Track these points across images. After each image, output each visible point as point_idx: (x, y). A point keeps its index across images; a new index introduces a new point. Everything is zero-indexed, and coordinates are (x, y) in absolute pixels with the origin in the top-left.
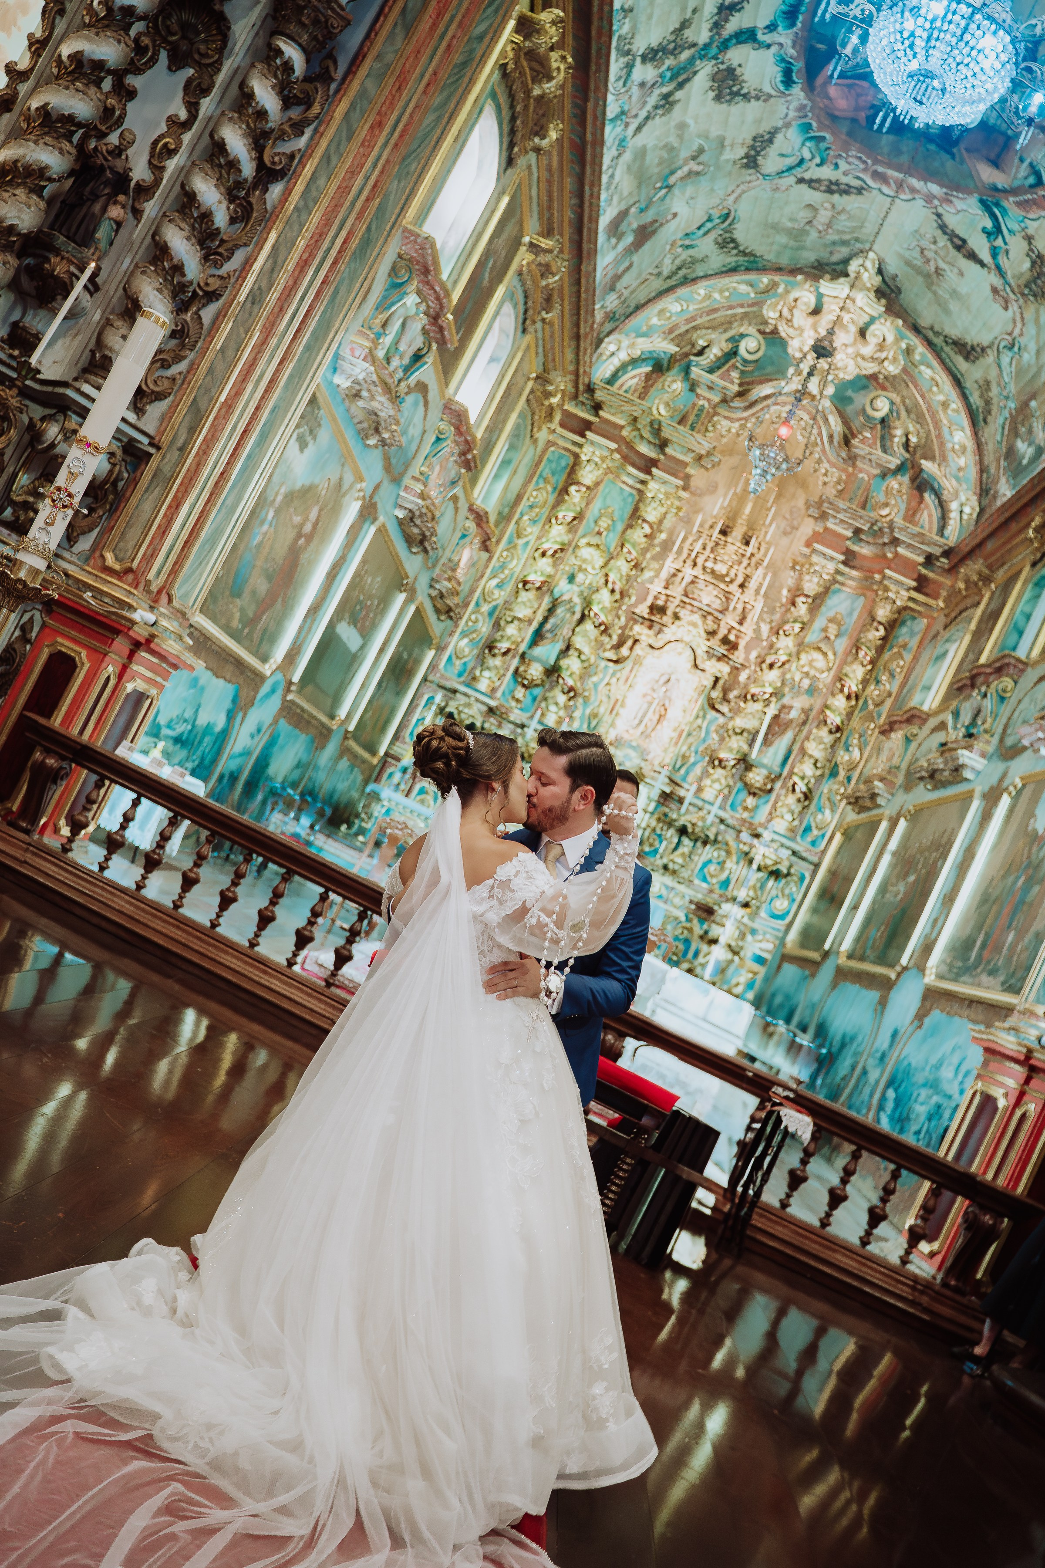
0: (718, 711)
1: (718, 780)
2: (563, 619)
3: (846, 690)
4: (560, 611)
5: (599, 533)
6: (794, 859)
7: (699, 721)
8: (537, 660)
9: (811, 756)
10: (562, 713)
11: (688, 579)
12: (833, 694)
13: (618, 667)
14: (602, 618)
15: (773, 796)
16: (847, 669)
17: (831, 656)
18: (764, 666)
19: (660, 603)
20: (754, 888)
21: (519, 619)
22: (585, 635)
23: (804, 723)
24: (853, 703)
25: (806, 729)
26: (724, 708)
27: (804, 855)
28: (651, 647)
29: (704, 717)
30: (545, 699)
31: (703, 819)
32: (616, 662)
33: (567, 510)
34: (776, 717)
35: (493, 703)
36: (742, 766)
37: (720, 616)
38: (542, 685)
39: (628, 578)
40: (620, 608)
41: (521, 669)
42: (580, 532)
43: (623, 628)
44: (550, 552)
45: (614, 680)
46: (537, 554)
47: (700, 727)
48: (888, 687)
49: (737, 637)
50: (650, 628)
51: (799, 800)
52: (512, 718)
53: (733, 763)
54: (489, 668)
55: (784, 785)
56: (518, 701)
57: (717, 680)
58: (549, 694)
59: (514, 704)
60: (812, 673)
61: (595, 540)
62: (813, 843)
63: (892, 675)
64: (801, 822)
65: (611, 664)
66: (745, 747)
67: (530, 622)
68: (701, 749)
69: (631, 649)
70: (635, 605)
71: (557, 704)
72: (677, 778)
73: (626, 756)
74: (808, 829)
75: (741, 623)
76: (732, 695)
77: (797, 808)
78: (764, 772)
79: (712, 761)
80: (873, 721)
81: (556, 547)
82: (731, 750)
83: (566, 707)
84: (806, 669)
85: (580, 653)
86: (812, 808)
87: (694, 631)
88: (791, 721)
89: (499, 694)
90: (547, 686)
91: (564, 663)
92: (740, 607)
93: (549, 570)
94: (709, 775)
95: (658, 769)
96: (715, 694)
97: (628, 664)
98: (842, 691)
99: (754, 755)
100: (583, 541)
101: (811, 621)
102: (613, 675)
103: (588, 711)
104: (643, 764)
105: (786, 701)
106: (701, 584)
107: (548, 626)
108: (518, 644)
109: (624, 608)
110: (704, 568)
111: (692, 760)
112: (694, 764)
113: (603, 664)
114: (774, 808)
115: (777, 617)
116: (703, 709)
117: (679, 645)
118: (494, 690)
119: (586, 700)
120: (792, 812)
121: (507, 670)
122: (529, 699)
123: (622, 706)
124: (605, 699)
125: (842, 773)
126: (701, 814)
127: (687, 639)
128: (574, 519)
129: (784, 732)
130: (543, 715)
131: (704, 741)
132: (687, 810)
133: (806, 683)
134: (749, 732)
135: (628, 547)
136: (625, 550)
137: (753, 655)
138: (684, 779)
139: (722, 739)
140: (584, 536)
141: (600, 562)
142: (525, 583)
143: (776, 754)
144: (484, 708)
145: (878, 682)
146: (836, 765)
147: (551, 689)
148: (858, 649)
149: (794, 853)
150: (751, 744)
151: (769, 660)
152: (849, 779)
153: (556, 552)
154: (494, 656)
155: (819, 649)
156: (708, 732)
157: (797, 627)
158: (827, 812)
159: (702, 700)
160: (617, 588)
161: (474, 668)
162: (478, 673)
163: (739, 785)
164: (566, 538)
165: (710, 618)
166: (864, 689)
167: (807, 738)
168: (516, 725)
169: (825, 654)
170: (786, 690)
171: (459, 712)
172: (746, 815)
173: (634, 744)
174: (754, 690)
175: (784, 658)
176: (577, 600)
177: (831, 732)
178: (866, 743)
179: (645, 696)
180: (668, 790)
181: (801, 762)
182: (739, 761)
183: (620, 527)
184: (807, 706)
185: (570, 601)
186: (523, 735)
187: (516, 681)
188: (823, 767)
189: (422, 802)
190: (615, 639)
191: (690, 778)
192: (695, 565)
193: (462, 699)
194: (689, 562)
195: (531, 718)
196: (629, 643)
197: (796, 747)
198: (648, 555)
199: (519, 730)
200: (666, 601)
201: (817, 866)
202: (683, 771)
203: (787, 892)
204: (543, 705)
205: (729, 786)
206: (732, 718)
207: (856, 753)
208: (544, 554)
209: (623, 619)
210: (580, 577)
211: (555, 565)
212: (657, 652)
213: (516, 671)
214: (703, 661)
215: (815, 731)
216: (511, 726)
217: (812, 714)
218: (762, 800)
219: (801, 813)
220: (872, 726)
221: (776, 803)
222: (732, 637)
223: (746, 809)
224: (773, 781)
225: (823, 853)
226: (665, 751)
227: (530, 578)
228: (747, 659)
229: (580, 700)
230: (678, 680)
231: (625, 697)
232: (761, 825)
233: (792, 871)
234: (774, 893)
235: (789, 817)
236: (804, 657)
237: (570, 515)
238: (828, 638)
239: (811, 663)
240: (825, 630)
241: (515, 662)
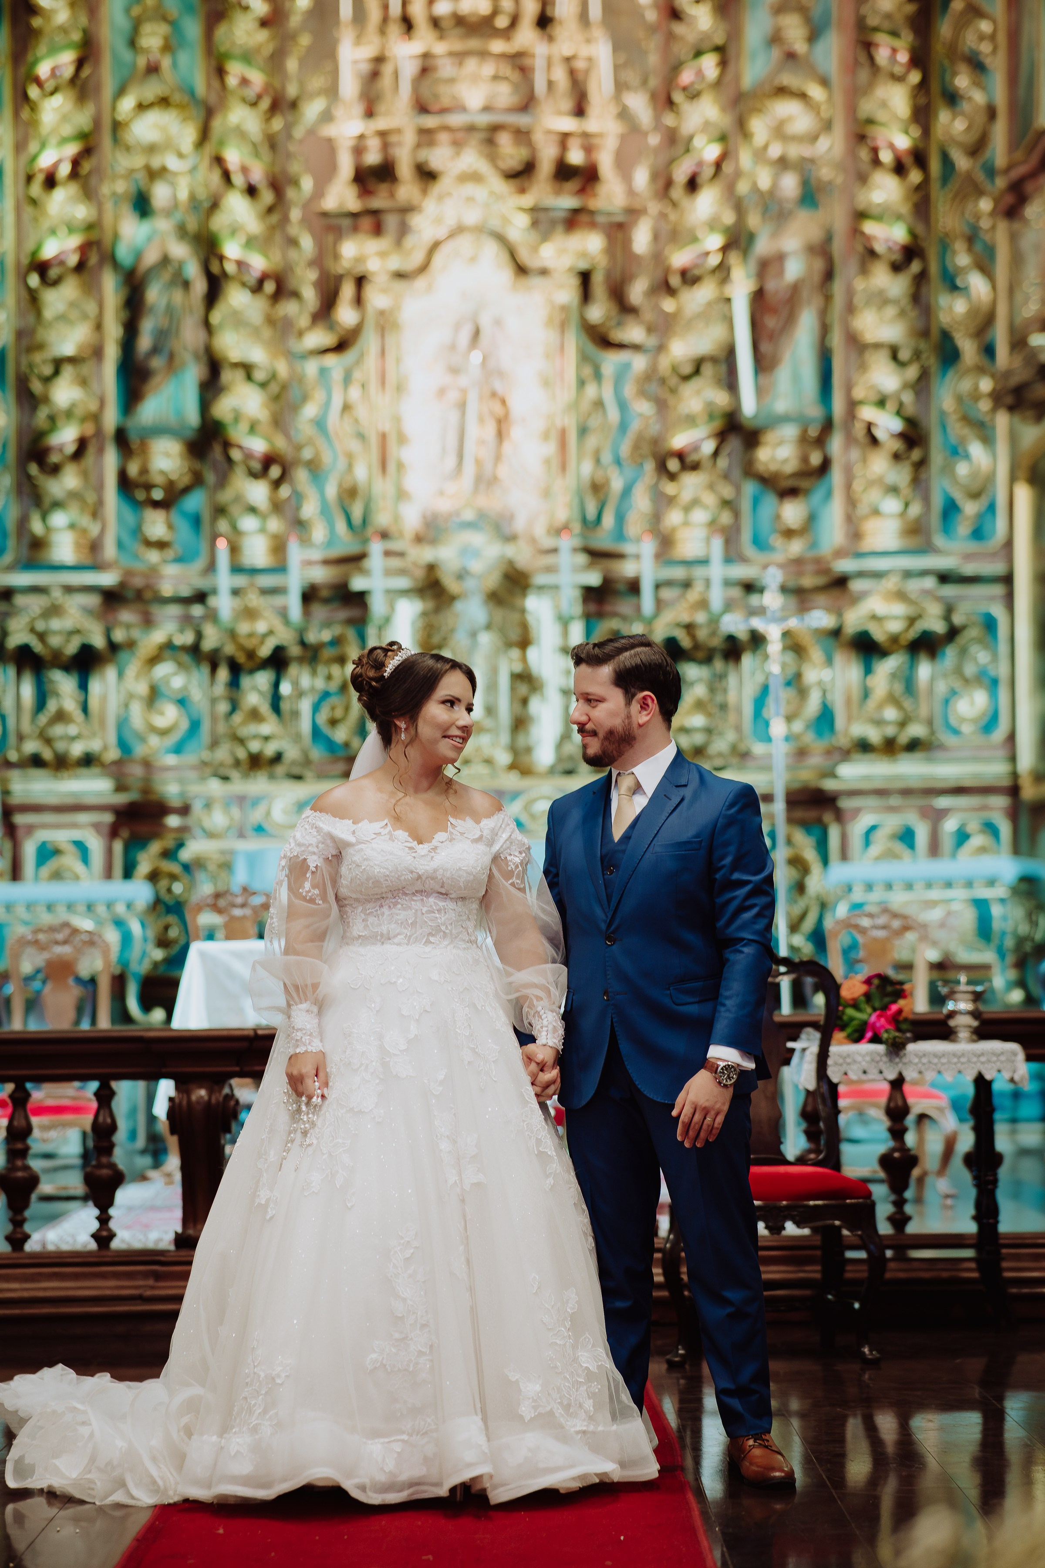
0: (621, 346)
1: (695, 502)
2: (170, 310)
3: (886, 157)
4: (154, 294)
5: (153, 69)
6: (949, 591)
7: (591, 391)
8: (159, 430)
9: (877, 346)
10: (275, 525)
11: (409, 70)
12: (863, 179)
13: (350, 356)
14: (258, 263)
15: (836, 475)
16: (867, 107)
17: (816, 92)
18: (677, 192)
19: (373, 158)
20: (892, 699)
21: (72, 360)
22: (238, 320)
23: (829, 275)
24: (915, 176)
25: (838, 288)
26: (634, 333)
27: (969, 569)
28: (400, 275)
29: (598, 376)
30: (220, 511)
31: (703, 604)
32: (341, 347)
33: (54, 50)
34: (759, 298)
35: (108, 579)
36: (734, 443)
37: (522, 120)
38: (197, 480)
39: (272, 142)
40: (285, 220)
41: (133, 469)
42: (109, 86)
43: (317, 262)
44: (65, 170)
45: (354, 393)
46: (36, 189)
47: (599, 404)
48: (979, 97)
49: (588, 149)
50: (378, 230)
51: (897, 457)
52: (167, 589)
53: (709, 447)
54: (57, 505)
55: (850, 439)
56: (161, 545)
57: (585, 277)
58: (225, 496)
59: (153, 556)
60: (795, 151)
61: (151, 90)
62: (978, 534)
63: (977, 66)
64: (926, 500)
65: (331, 361)
66: (721, 398)
67: (98, 352)
68: (625, 449)
69: (359, 301)
70: (319, 192)
71: (253, 510)
72: (603, 541)
73: (465, 551)
74: (951, 509)
75: (580, 111)
76: (637, 292)
77: (901, 475)
78: (790, 432)
79: (662, 467)
80: (980, 192)
81: (72, 149)
82: (690, 420)
83: (277, 507)
84: (775, 151)
85: (247, 369)
86: (937, 458)
87: (479, 192)
88: (795, 289)
89: (110, 551)
90: (210, 477)
91: (223, 408)
92: (560, 75)
93: (82, 212)
94: (671, 500)
95: (548, 542)
96: (597, 313)
97: (370, 341)
98: (876, 162)
99: (749, 406)
100: (127, 104)
101: (735, 34)
102: (347, 380)
103: (331, 491)
104: (510, 551)
105: (763, 246)
106: (446, 68)
107: (145, 342)
108: (96, 418)
109: (295, 214)
110: (435, 23)
111: (617, 484)
112: (627, 492)
113: (311, 368)
114: (851, 502)
115: (653, 59)
116: (584, 358)
117: (464, 243)
118: (95, 547)
119: (314, 467)
120: (893, 490)
121: (100, 488)
122: (184, 528)
123: (402, 439)
124: (355, 446)
125: (968, 348)
126: (693, 595)
127: (472, 217)
128: (80, 63)
129: (790, 320)
130: (234, 549)
131: (623, 427)
132: (659, 604)
133: (790, 184)
134: (713, 360)
135: (235, 70)
136: (232, 81)
137: (641, 178)
138: (620, 533)
139: (662, 405)
140: (121, 92)
141: (187, 135)
142: (42, 268)
143: (796, 378)
144: (93, 600)
145: (952, 98)
146: (946, 336)
147: (223, 481)
148: (867, 47)
149: (944, 578)
150: (731, 384)
151: (681, 174)
152: (989, 351)
153: (76, 163)
154: (55, 470)
155: (782, 91)
156: (623, 406)
157: (709, 64)
158: (976, 450)
159: (573, 341)
160: (258, 176)
161: (23, 523)
162: (37, 527)
163: (750, 488)
164: (83, 119)
165: (504, 140)
166: (926, 132)
167: (850, 309)
168: (186, 601)
169: (803, 96)
170: (753, 220)
171: (42, 637)
172: (796, 547)
173: (469, 515)
174: (680, 259)
175: (711, 152)
176: (180, 251)
177: (896, 268)
178: (990, 251)
179: (442, 392)
180: (594, 579)
181: (863, 367)
182: (722, 436)
183: (193, 29)
184: (815, 234)
185: (165, 260)
186: (212, 616)
187: (139, 505)
188: (917, 355)
189: (57, 876)
190: (310, 295)
191: (635, 525)
192: (408, 24)
193: (32, 604)
194: (395, 30)
195: (211, 567)
196: (347, 291)
197: (836, 340)
198: (292, 65)
199: (197, 610)
200: (385, 146)
201: (1008, 580)
202: (608, 520)
203: (970, 670)
204: (223, 525)
205: (726, 503)
206: (661, 348)
207: (978, 284)
208: (51, 182)
209: (307, 243)
210: (160, 194)
211: (89, 193)
212: (420, 283)
213: (125, 483)
214: (535, 249)
215: (860, 284)
216: (174, 610)
217: (838, 247)
218: (817, 496)
219: (916, 481)
220: (985, 205)
221: (848, 486)
222: (575, 157)
223: (789, 534)
224: (821, 440)
225: (1009, 544)
226: (547, 493)
227: (50, 250)
228: (631, 192)
229: (301, 475)
230: (498, 323)
231: (397, 420)
232: (840, 553)
233: (958, 619)
234: (941, 687)
235: (891, 505)
236: (759, 127)
237: (67, 59)
238: (791, 56)
239: (779, 132)
240: (775, 39)
241: (111, 460)
